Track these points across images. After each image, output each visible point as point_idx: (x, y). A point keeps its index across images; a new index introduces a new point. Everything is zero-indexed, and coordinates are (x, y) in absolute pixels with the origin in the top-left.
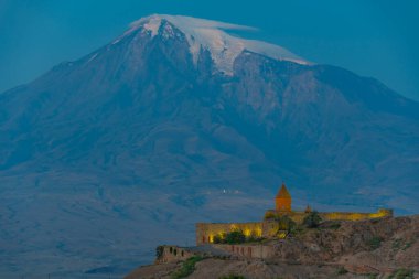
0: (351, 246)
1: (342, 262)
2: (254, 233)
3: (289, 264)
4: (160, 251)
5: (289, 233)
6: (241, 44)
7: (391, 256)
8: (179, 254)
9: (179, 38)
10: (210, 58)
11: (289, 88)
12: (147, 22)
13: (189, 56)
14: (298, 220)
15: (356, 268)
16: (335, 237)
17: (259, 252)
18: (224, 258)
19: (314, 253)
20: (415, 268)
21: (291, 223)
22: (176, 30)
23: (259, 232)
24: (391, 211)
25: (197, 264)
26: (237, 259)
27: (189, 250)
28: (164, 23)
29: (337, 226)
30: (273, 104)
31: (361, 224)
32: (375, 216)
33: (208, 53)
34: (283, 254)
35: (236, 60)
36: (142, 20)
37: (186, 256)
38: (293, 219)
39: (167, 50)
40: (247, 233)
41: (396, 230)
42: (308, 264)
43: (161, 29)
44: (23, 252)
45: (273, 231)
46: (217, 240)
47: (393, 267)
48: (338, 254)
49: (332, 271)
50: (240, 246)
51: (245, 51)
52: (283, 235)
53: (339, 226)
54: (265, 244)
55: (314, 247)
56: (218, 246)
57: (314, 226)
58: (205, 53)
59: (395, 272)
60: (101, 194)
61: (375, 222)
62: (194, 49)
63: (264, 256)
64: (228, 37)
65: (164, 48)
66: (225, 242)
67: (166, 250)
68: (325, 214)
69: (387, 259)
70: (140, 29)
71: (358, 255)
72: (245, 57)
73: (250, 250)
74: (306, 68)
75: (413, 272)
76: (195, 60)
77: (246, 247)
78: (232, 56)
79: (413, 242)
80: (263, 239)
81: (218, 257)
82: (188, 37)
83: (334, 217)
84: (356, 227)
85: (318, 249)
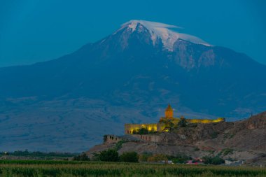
0: (202, 136)
1: (197, 145)
2: (153, 129)
3: (169, 145)
4: (105, 137)
5: (171, 129)
6: (177, 36)
7: (222, 142)
8: (115, 139)
9: (146, 32)
10: (161, 42)
11: (201, 58)
12: (130, 24)
13: (151, 41)
14: (175, 123)
15: (204, 148)
16: (194, 132)
17: (155, 139)
18: (136, 142)
19: (183, 140)
20: (234, 148)
21: (172, 124)
22: (145, 28)
23: (156, 128)
24: (224, 119)
25: (123, 144)
26: (143, 142)
27: (119, 137)
28: (139, 24)
29: (195, 126)
30: (193, 66)
31: (208, 125)
32: (216, 121)
33: (160, 40)
34: (167, 140)
35: (175, 43)
36: (127, 23)
37: (118, 140)
38: (173, 122)
39: (140, 38)
40: (150, 129)
41: (226, 129)
42: (179, 145)
43: (137, 27)
44: (65, 138)
45: (162, 128)
46: (134, 133)
47: (223, 148)
48: (195, 141)
49: (191, 149)
50: (145, 136)
51: (179, 39)
52: (167, 131)
53: (196, 126)
54: (158, 135)
55: (183, 136)
56: (134, 136)
57: (184, 126)
58: (159, 40)
59: (223, 150)
60: (105, 109)
61: (215, 124)
62: (154, 38)
63: (157, 140)
64: (171, 32)
65: (138, 37)
66: (138, 133)
67: (108, 137)
68: (190, 120)
69: (221, 143)
70: (127, 28)
71: (206, 141)
72: (179, 42)
73: (150, 137)
74: (210, 48)
75: (233, 150)
76: (154, 43)
77: (148, 136)
78: (172, 42)
79: (234, 134)
80: (157, 132)
81: (134, 141)
82: (151, 32)
83: (194, 121)
84: (205, 126)
85: (185, 138)
